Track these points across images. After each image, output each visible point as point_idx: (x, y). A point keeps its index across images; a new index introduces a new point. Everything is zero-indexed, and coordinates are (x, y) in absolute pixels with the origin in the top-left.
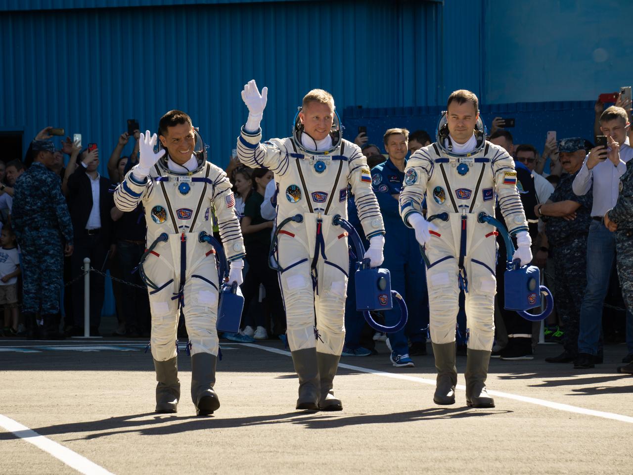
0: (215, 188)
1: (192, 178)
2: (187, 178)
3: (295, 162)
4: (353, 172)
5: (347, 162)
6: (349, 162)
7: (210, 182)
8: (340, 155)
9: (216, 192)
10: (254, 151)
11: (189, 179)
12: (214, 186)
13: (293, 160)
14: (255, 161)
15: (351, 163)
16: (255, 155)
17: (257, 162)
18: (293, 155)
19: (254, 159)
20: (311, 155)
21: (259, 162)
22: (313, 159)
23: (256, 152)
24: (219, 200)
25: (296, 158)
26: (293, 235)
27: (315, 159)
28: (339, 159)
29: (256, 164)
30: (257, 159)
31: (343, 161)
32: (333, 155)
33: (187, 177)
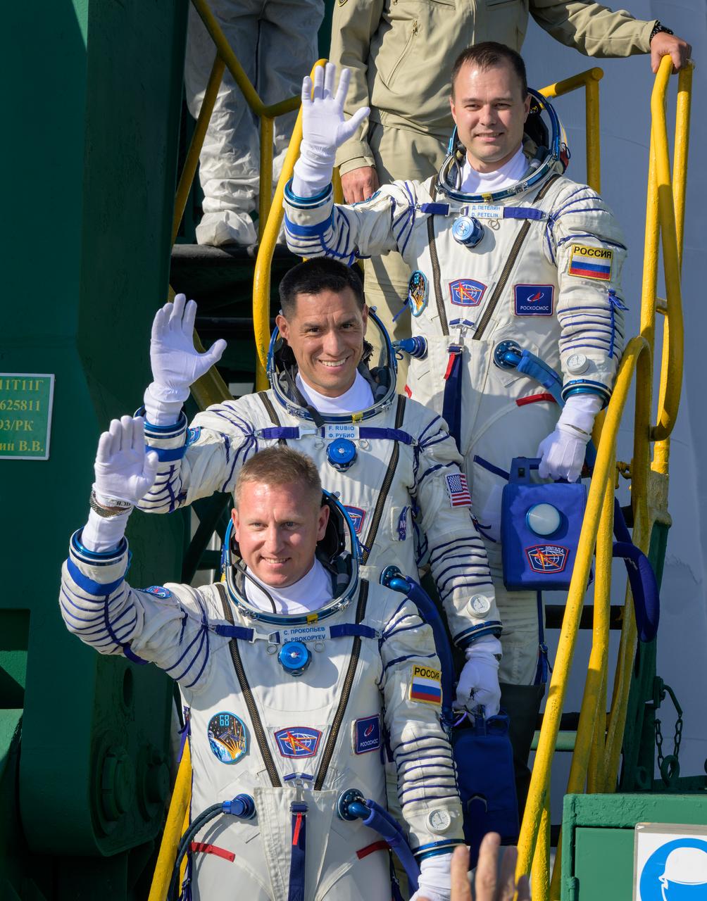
0: (421, 456)
1: (361, 429)
2: (346, 428)
3: (227, 648)
4: (390, 669)
5: (374, 643)
6: (381, 641)
7: (407, 439)
8: (354, 622)
9: (425, 465)
10: (103, 605)
11: (353, 432)
12: (417, 450)
13: (220, 643)
14: (105, 633)
15: (385, 645)
16: (106, 615)
17: (112, 634)
18: (221, 630)
19: (103, 626)
20: (273, 628)
21: (119, 635)
22: (278, 641)
23: (111, 608)
24: (430, 487)
25: (230, 639)
26: (231, 857)
27: (282, 641)
28: (350, 635)
29: (109, 639)
30: (114, 628)
31: (361, 638)
32: (333, 625)
33: (348, 425)
